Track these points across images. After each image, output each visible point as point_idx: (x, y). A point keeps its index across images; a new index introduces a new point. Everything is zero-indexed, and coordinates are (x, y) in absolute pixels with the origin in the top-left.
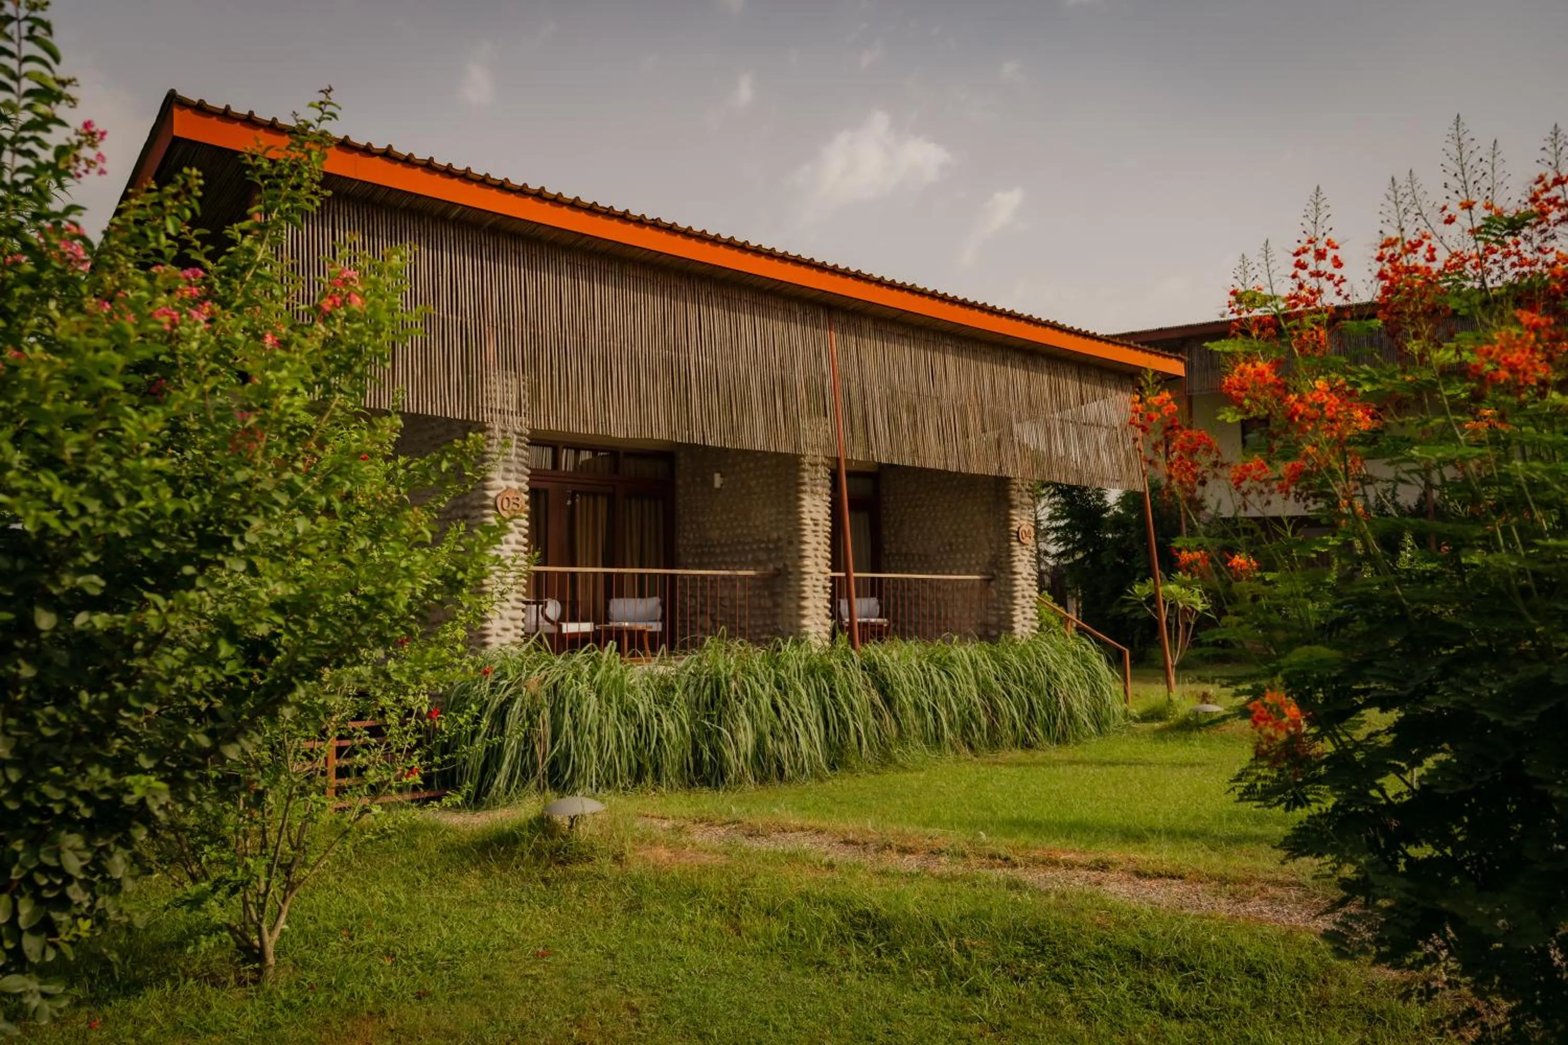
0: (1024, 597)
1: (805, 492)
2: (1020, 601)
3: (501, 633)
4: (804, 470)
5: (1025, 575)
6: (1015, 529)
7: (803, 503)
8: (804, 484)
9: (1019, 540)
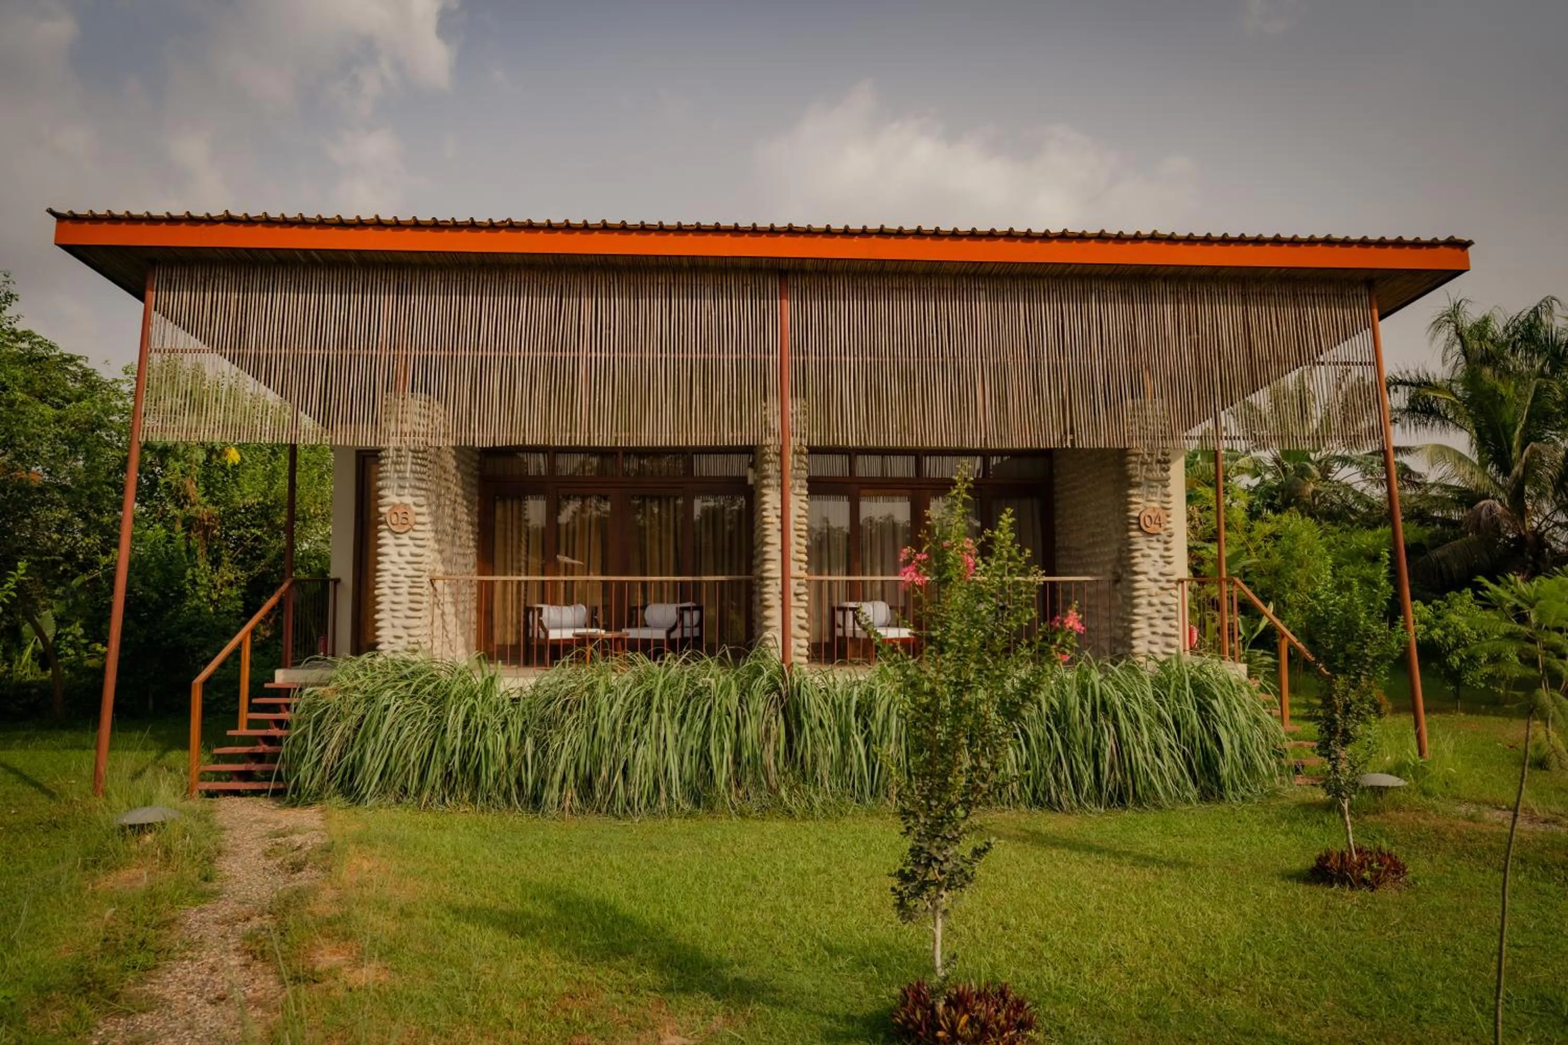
0: (1150, 604)
1: (768, 486)
2: (1143, 610)
3: (393, 640)
4: (768, 462)
5: (1154, 575)
6: (1136, 514)
7: (765, 499)
8: (767, 477)
9: (1141, 529)
